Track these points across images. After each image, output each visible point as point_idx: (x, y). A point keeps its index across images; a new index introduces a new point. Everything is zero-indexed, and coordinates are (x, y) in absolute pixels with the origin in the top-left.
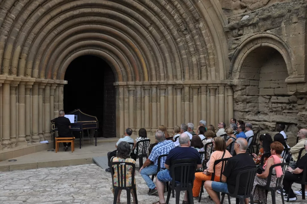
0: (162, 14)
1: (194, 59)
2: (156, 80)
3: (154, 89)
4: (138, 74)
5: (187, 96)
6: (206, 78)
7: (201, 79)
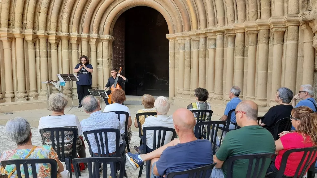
2: (206, 27)
3: (202, 41)
4: (186, 22)
5: (239, 46)
6: (268, 14)
7: (260, 18)
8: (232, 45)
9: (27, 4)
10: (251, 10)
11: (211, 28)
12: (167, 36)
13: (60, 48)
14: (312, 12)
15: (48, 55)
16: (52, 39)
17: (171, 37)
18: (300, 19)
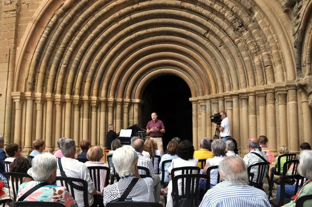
0: (212, 16)
1: (256, 60)
2: (224, 91)
3: (221, 103)
4: (206, 88)
5: (252, 107)
6: (273, 81)
7: (267, 84)
8: (246, 106)
9: (77, 75)
10: (259, 77)
11: (228, 92)
12: (190, 99)
13: (99, 110)
14: (304, 79)
15: (89, 116)
16: (94, 103)
17: (194, 100)
18: (297, 84)
